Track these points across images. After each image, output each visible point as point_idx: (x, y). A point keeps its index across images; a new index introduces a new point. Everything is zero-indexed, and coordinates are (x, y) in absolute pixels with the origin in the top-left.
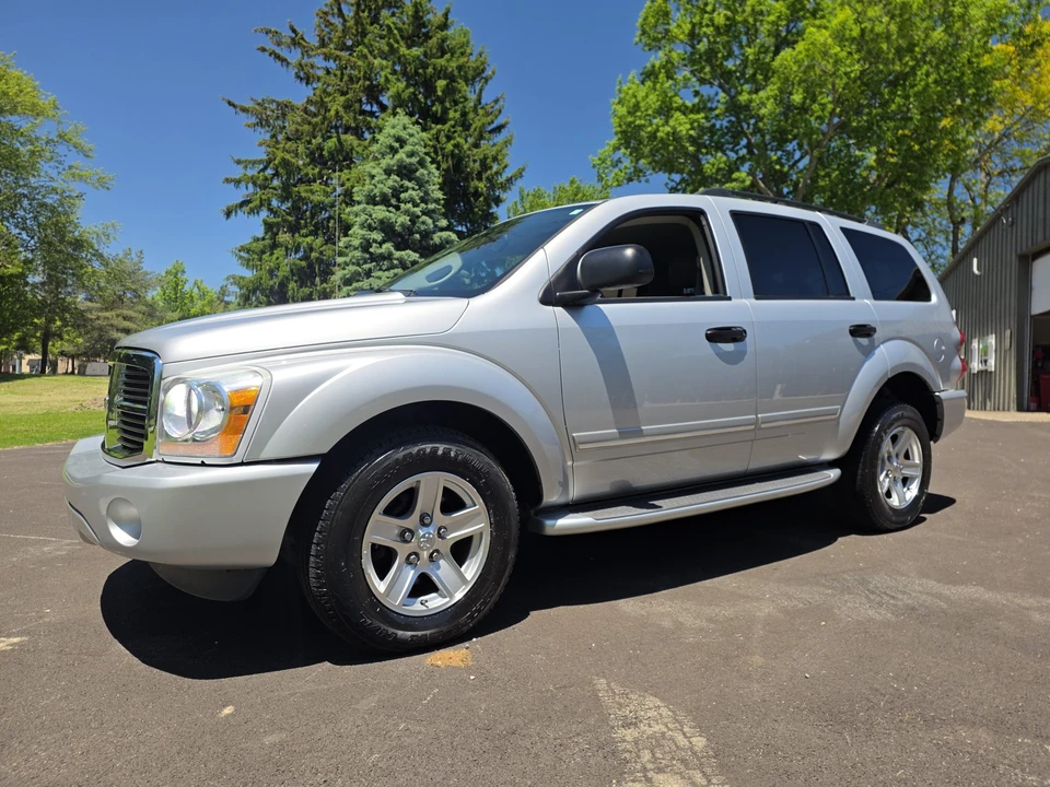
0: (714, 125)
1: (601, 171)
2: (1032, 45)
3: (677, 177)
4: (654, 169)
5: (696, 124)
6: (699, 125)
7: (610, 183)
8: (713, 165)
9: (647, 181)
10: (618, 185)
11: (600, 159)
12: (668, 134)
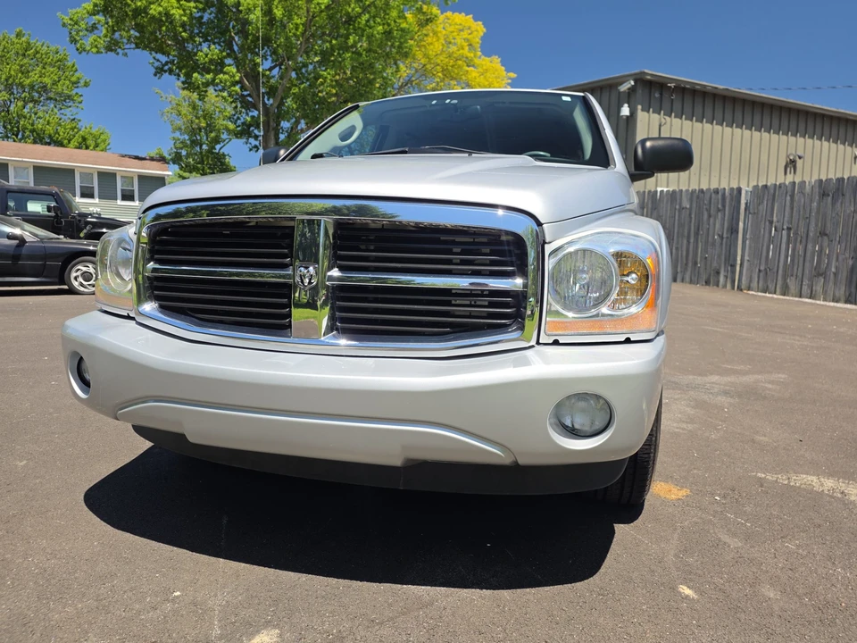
0: (202, 17)
1: (74, 33)
2: (427, 20)
3: (163, 59)
4: (136, 44)
5: (188, 12)
6: (191, 14)
7: (88, 48)
8: (207, 55)
9: (126, 55)
10: (98, 52)
11: (71, 19)
12: (160, 13)
